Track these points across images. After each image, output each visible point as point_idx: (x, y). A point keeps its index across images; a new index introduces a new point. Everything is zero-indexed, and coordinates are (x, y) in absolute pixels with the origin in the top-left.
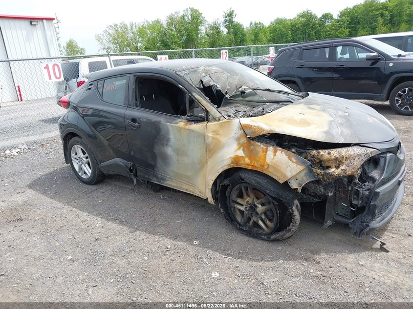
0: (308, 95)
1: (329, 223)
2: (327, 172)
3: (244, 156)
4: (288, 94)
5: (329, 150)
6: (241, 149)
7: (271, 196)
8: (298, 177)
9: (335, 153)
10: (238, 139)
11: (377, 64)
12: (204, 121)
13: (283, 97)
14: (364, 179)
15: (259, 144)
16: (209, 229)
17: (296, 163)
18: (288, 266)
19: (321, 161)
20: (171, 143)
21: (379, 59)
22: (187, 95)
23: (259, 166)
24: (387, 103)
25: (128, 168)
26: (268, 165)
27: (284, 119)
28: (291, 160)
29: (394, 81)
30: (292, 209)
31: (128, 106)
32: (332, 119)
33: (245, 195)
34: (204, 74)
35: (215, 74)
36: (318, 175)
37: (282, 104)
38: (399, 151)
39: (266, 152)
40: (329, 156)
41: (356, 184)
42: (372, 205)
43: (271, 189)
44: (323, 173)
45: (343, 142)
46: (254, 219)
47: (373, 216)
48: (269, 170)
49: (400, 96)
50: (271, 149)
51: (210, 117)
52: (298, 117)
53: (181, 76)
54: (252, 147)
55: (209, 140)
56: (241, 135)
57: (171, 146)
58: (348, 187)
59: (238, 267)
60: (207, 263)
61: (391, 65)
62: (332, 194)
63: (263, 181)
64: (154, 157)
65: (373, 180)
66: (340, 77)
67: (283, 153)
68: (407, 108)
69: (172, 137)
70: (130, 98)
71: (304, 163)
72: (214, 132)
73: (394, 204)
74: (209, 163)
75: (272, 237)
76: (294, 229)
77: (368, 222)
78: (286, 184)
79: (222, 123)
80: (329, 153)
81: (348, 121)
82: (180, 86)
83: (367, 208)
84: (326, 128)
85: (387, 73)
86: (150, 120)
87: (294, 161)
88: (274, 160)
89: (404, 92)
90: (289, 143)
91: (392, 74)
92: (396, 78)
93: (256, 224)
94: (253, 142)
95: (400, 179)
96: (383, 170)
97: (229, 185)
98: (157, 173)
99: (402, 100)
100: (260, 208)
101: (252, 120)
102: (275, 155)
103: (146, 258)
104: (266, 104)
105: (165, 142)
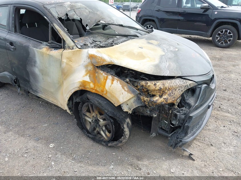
0: (153, 31)
1: (154, 135)
2: (152, 100)
3: (89, 81)
4: (137, 29)
5: (156, 82)
6: (88, 75)
7: (108, 115)
8: (128, 103)
9: (160, 84)
10: (86, 67)
11: (207, 12)
12: (61, 48)
13: (132, 32)
14: (183, 104)
15: (102, 72)
16: (66, 133)
17: (128, 92)
18: (116, 172)
19: (148, 91)
20: (37, 65)
21: (209, 8)
22: (49, 25)
23: (100, 91)
24: (211, 38)
25: (13, 80)
26: (107, 91)
27: (125, 51)
28: (124, 88)
29: (216, 24)
30: (123, 126)
31: (9, 31)
32: (164, 53)
33: (91, 111)
34: (69, 9)
35: (79, 9)
36: (145, 101)
37: (130, 38)
38: (212, 82)
39: (106, 80)
40: (154, 87)
41: (175, 109)
42: (186, 126)
43: (108, 110)
44: (148, 101)
45: (168, 75)
46: (97, 129)
47: (186, 134)
48: (107, 95)
49: (219, 34)
50: (110, 77)
51: (66, 45)
52: (137, 51)
53: (47, 9)
54: (96, 74)
55: (64, 65)
56: (89, 63)
57: (37, 67)
58: (169, 111)
59: (76, 171)
60: (53, 166)
61: (216, 13)
62: (156, 116)
63: (103, 103)
64: (28, 74)
65: (189, 106)
66: (184, 19)
67: (119, 82)
68: (222, 43)
69: (38, 59)
70: (10, 25)
71: (133, 92)
72: (68, 58)
73: (204, 120)
74: (65, 83)
75: (109, 145)
76: (124, 141)
77: (181, 138)
78: (120, 107)
79: (74, 51)
80: (155, 85)
81: (176, 56)
82: (45, 17)
83: (182, 127)
84: (157, 62)
85: (213, 18)
86: (22, 44)
87: (126, 89)
88: (111, 87)
89: (222, 32)
90: (128, 72)
91: (216, 19)
92: (218, 22)
93: (99, 133)
94: (97, 70)
95: (210, 104)
96: (198, 98)
97: (80, 102)
98: (32, 86)
99: (220, 37)
100: (102, 122)
101: (98, 51)
102: (112, 83)
103: (7, 159)
104: (117, 37)
105: (33, 64)
